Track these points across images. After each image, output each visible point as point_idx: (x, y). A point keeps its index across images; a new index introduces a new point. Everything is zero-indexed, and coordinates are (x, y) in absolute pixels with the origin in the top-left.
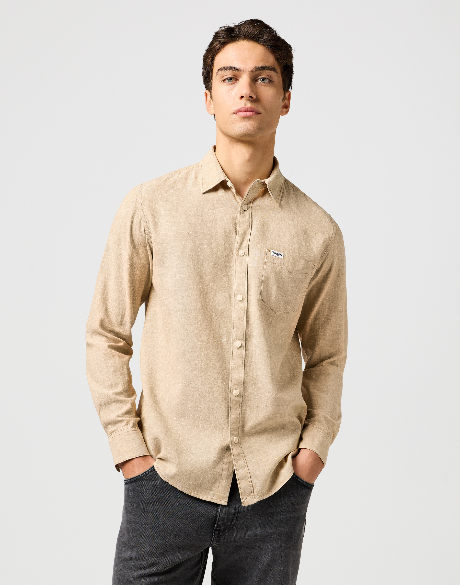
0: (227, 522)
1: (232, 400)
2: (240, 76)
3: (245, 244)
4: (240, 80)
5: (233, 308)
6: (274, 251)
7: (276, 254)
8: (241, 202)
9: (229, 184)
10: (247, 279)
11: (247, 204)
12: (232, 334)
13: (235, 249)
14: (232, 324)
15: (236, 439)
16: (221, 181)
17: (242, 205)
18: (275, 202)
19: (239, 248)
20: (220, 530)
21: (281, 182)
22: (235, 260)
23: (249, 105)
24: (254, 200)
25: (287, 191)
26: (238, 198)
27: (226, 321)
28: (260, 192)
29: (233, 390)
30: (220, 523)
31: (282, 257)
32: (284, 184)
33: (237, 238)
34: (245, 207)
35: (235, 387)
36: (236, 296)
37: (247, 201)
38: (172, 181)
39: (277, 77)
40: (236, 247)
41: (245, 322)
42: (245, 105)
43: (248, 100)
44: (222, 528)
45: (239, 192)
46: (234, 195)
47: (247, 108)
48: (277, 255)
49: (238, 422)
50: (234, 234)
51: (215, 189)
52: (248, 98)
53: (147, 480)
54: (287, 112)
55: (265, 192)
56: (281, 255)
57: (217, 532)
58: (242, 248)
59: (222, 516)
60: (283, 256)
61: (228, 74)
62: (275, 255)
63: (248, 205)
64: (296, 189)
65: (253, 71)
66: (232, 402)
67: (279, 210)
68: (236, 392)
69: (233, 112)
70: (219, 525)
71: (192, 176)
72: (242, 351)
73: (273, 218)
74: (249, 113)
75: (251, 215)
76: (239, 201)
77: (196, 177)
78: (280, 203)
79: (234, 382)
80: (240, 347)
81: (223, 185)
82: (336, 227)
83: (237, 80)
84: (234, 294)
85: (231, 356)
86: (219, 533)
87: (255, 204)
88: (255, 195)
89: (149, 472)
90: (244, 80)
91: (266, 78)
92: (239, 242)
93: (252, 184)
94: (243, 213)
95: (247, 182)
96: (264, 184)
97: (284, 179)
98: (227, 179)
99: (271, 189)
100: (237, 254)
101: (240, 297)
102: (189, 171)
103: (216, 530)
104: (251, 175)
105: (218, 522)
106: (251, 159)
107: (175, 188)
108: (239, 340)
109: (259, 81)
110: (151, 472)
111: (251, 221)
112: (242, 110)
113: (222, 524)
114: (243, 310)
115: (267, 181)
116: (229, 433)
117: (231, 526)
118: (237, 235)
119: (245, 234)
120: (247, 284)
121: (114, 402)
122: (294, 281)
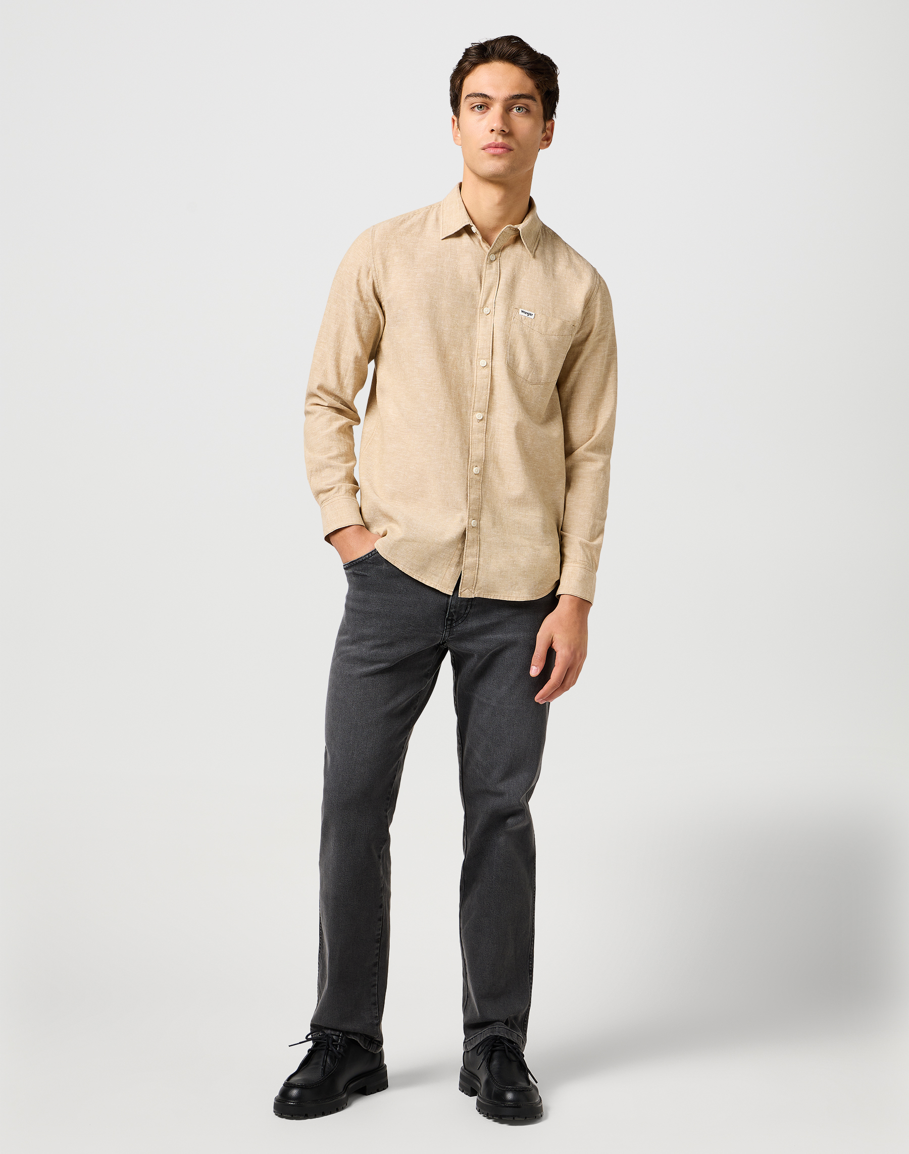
0: (461, 610)
1: (472, 478)
2: (492, 105)
3: (491, 300)
4: (492, 109)
5: (475, 375)
6: (523, 310)
7: (526, 313)
8: (488, 251)
9: (474, 229)
10: (493, 341)
11: (495, 254)
12: (473, 404)
13: (479, 306)
14: (474, 393)
15: (474, 522)
16: (464, 225)
17: (489, 255)
18: (529, 252)
19: (484, 305)
20: (452, 620)
21: (537, 227)
22: (478, 319)
23: (500, 140)
24: (504, 248)
25: (543, 239)
26: (484, 245)
27: (465, 389)
28: (511, 239)
29: (473, 467)
30: (452, 611)
31: (532, 317)
32: (541, 231)
33: (482, 293)
34: (493, 257)
35: (475, 464)
36: (479, 362)
37: (496, 249)
38: (409, 223)
39: (537, 107)
40: (480, 303)
41: (489, 392)
42: (496, 140)
43: (500, 134)
44: (455, 617)
45: (486, 239)
46: (479, 242)
47: (498, 144)
48: (526, 315)
49: (478, 503)
50: (479, 287)
51: (458, 234)
52: (499, 132)
53: (370, 563)
54: (548, 145)
55: (517, 238)
56: (531, 314)
57: (449, 622)
58: (487, 305)
59: (453, 602)
60: (533, 315)
61: (478, 101)
62: (524, 314)
63: (496, 255)
64: (555, 236)
65: (506, 100)
66: (472, 481)
67: (534, 260)
68: (476, 470)
69: (482, 147)
70: (452, 613)
71: (432, 217)
72: (483, 424)
73: (525, 270)
74: (499, 151)
75: (499, 267)
76: (486, 249)
77: (437, 219)
78: (535, 253)
79: (474, 458)
80: (482, 420)
81: (467, 230)
82: (600, 283)
83: (488, 108)
84: (476, 359)
85: (471, 429)
86: (451, 624)
87: (504, 253)
88: (506, 243)
89: (372, 554)
90: (496, 109)
91: (522, 107)
92: (484, 298)
93: (502, 230)
94: (490, 264)
95: (496, 229)
96: (517, 230)
97: (542, 225)
98: (472, 224)
99: (525, 237)
100: (481, 311)
101: (483, 363)
102: (429, 211)
103: (448, 619)
104: (502, 220)
105: (450, 609)
106: (503, 202)
107: (413, 232)
108: (480, 412)
109: (515, 110)
110: (374, 554)
111: (499, 273)
112: (493, 145)
113: (455, 612)
114: (486, 378)
115: (520, 227)
116: (468, 514)
117: (465, 616)
118: (482, 290)
119: (491, 288)
120: (491, 347)
121: (326, 467)
122: (549, 344)
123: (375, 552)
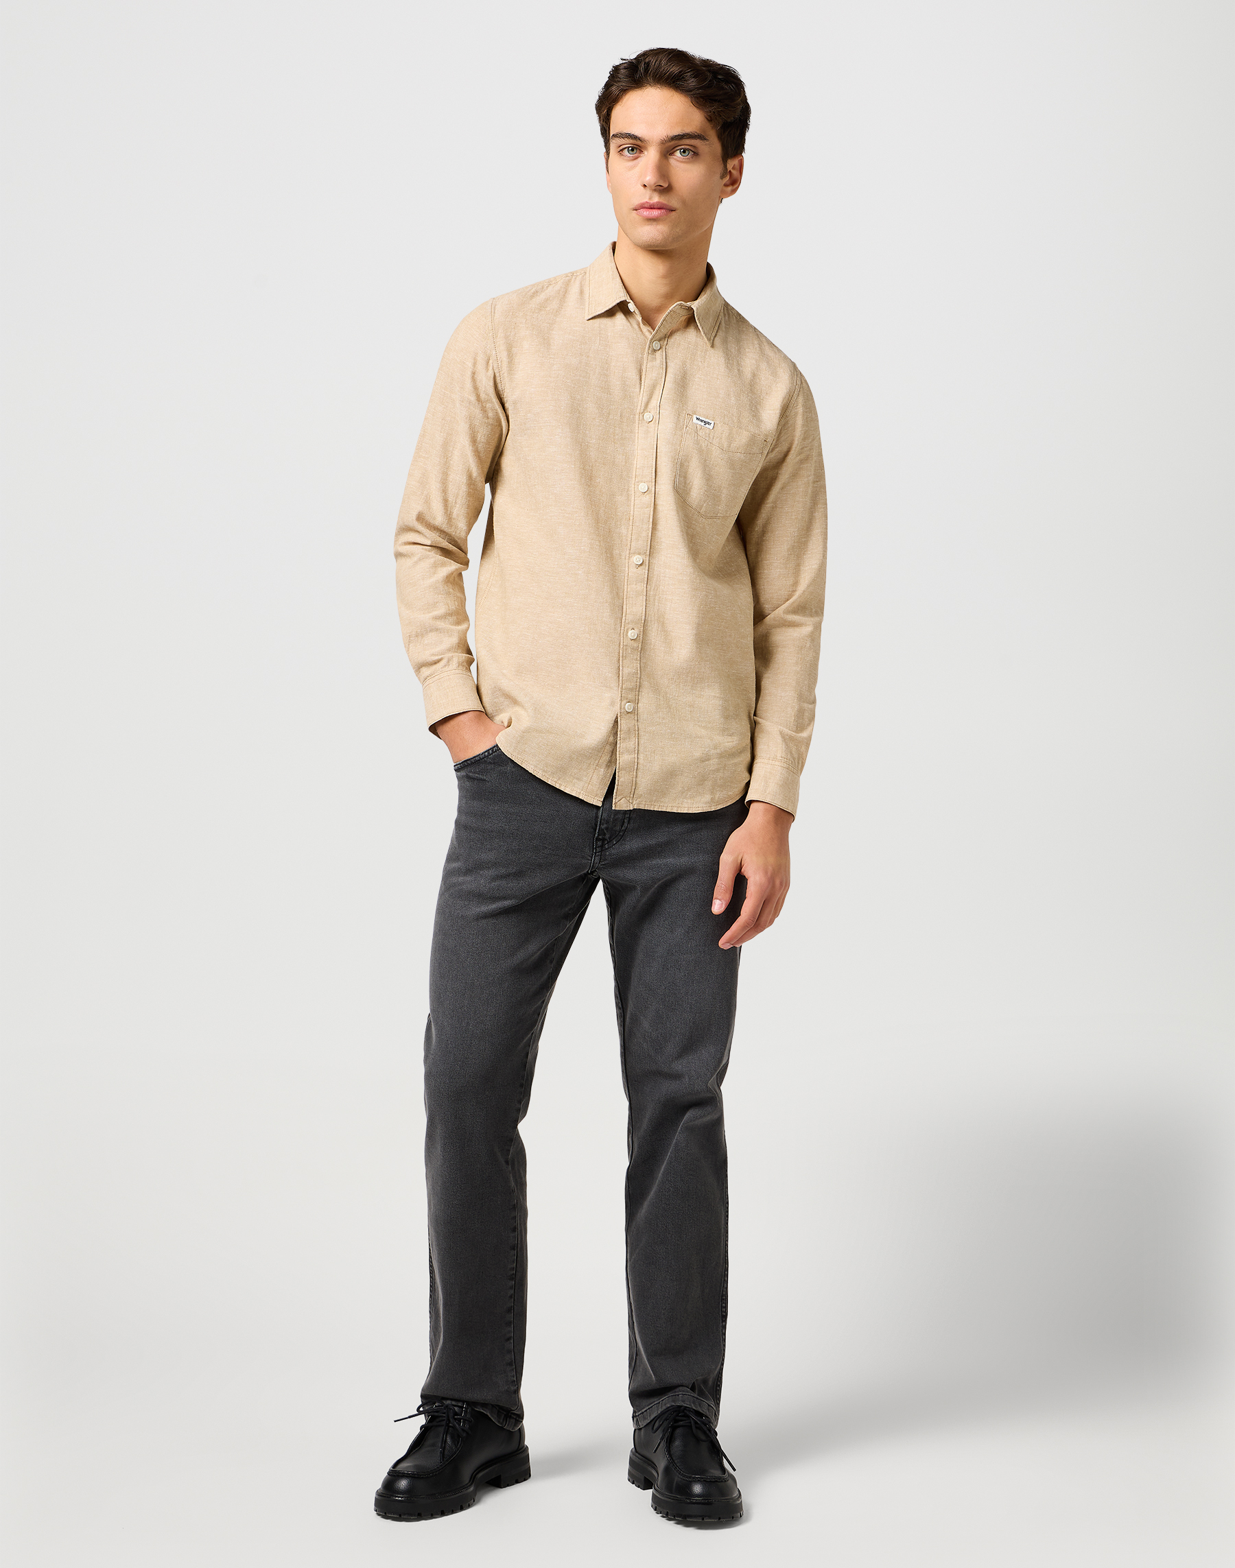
0: (615, 826)
1: (626, 645)
3: (654, 402)
5: (632, 504)
6: (699, 417)
7: (702, 421)
8: (651, 337)
9: (632, 307)
10: (656, 458)
11: (659, 340)
12: (629, 544)
13: (638, 411)
14: (630, 529)
15: (629, 705)
16: (618, 302)
17: (651, 342)
18: (706, 339)
19: (644, 410)
20: (603, 840)
21: (718, 306)
22: (637, 428)
23: (656, 199)
24: (671, 334)
25: (725, 322)
26: (645, 329)
27: (619, 523)
28: (682, 321)
29: (628, 629)
30: (603, 827)
31: (711, 427)
32: (722, 311)
33: (641, 392)
34: (656, 345)
35: (631, 626)
36: (638, 485)
37: (660, 335)
38: (542, 296)
39: (713, 146)
40: (639, 407)
41: (651, 526)
42: (650, 199)
43: (655, 190)
44: (607, 836)
45: (648, 321)
46: (639, 325)
47: (653, 204)
48: (703, 424)
49: (635, 679)
50: (638, 386)
51: (610, 313)
53: (491, 763)
55: (690, 321)
56: (708, 423)
57: (599, 843)
58: (649, 410)
59: (605, 815)
60: (712, 425)
62: (699, 423)
63: (662, 342)
64: (740, 319)
66: (626, 649)
67: (712, 351)
68: (632, 634)
70: (603, 830)
71: (574, 290)
72: (644, 570)
73: (700, 364)
74: (655, 213)
75: (664, 358)
76: (647, 334)
77: (582, 292)
78: (713, 340)
79: (630, 617)
80: (641, 565)
81: (622, 307)
82: (802, 383)
84: (633, 482)
85: (626, 578)
86: (602, 846)
87: (672, 340)
88: (674, 326)
89: (493, 751)
92: (645, 399)
93: (670, 309)
94: (653, 354)
95: (659, 309)
96: (690, 309)
97: (724, 303)
98: (629, 300)
99: (701, 318)
100: (641, 418)
101: (643, 487)
102: (570, 281)
103: (598, 839)
104: (669, 297)
105: (600, 825)
106: (668, 275)
107: (548, 309)
108: (639, 554)
110: (496, 751)
111: (664, 367)
113: (607, 829)
114: (647, 507)
115: (695, 305)
116: (620, 695)
117: (621, 834)
118: (642, 389)
119: (654, 387)
120: (654, 466)
121: (431, 631)
122: (732, 464)
123: (496, 749)
